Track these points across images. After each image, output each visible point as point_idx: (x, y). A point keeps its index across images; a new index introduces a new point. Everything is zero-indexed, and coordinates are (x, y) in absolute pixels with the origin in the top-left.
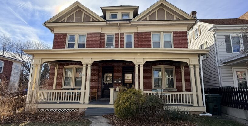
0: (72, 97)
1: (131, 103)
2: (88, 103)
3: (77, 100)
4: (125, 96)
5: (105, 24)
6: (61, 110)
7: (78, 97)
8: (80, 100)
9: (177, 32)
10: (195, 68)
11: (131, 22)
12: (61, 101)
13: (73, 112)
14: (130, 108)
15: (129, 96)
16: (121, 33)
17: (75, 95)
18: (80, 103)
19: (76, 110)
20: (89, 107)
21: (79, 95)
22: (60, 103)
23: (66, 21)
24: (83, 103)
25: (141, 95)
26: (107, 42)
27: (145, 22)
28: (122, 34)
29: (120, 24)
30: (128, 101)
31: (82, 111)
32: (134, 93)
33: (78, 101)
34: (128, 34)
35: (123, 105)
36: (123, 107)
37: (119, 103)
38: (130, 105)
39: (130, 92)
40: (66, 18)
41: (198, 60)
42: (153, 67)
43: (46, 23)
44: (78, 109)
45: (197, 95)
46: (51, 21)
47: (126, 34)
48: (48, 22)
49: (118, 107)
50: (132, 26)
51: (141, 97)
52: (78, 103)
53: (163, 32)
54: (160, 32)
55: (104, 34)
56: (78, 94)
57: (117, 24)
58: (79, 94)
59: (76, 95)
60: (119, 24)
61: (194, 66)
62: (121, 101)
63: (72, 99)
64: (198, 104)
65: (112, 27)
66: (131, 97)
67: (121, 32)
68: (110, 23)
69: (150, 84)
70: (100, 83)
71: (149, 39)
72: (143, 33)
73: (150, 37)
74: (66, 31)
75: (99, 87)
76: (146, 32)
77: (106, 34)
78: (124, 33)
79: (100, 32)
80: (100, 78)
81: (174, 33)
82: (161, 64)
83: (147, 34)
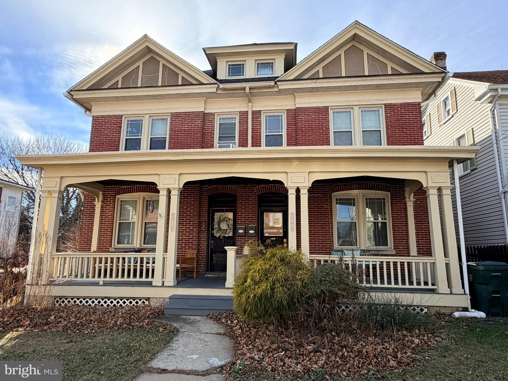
0: (135, 271)
1: (274, 285)
2: (172, 284)
3: (147, 276)
4: (260, 267)
5: (214, 90)
6: (109, 302)
7: (148, 270)
8: (153, 276)
9: (395, 105)
10: (440, 196)
11: (278, 83)
12: (108, 279)
13: (136, 307)
14: (272, 296)
15: (271, 266)
16: (253, 112)
17: (142, 266)
18: (153, 284)
19: (143, 302)
20: (174, 295)
21: (150, 265)
22: (106, 284)
23: (120, 86)
24: (161, 285)
25: (301, 264)
26: (219, 134)
27: (314, 81)
28: (257, 114)
29: (250, 89)
30: (267, 279)
31: (158, 304)
32: (282, 260)
33: (150, 279)
34: (271, 114)
35: (254, 289)
36: (255, 296)
37: (246, 284)
38: (272, 289)
39: (274, 256)
40: (119, 78)
41: (448, 175)
42: (334, 194)
43: (71, 91)
44: (148, 299)
45: (447, 265)
46: (83, 86)
47: (267, 114)
48: (76, 89)
49: (241, 293)
50: (281, 92)
51: (300, 269)
52: (150, 284)
53: (360, 106)
54: (352, 107)
55: (213, 114)
56: (148, 263)
57: (244, 89)
58: (151, 262)
59: (144, 264)
60: (247, 90)
61: (440, 189)
62: (249, 280)
63: (135, 276)
64: (450, 286)
65: (231, 97)
66: (275, 268)
67: (254, 109)
68: (227, 86)
69: (327, 237)
70: (203, 237)
71: (325, 125)
72: (309, 111)
73: (327, 119)
74: (121, 111)
75: (202, 245)
76: (315, 108)
77: (217, 115)
78: (261, 111)
79: (202, 110)
80: (203, 224)
81: (387, 107)
82: (355, 186)
83: (319, 112)
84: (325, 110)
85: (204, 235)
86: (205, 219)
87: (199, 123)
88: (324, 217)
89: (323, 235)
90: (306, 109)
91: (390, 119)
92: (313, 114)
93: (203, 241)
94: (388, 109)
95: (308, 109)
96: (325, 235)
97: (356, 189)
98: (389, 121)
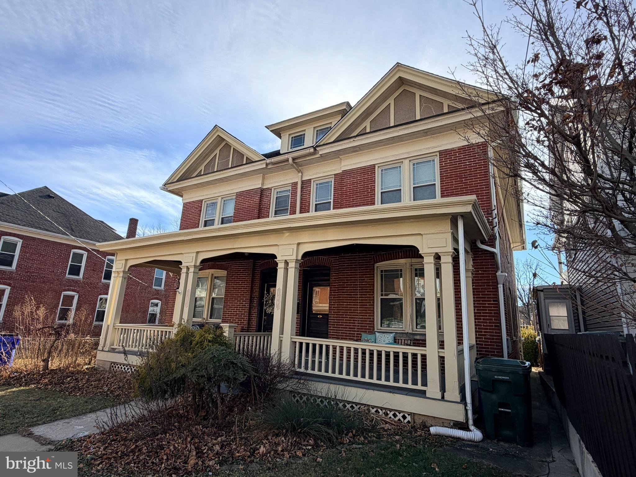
5: (264, 166)
9: (452, 150)
11: (317, 149)
16: (303, 182)
23: (202, 173)
26: (276, 208)
28: (306, 184)
29: (294, 159)
34: (321, 181)
40: (202, 168)
42: (377, 265)
43: (166, 184)
46: (174, 179)
47: (318, 182)
48: (169, 182)
50: (324, 157)
53: (411, 159)
54: (400, 161)
55: (270, 189)
57: (287, 160)
60: (291, 161)
65: (283, 170)
67: (304, 179)
68: (272, 160)
69: (366, 316)
70: (254, 312)
71: (370, 186)
72: (355, 172)
73: (372, 179)
74: (202, 196)
75: (253, 321)
76: (361, 168)
77: (274, 189)
78: (310, 179)
79: (260, 186)
80: (255, 300)
81: (442, 155)
82: (400, 254)
83: (365, 172)
84: (371, 169)
85: (255, 312)
86: (256, 294)
87: (257, 198)
88: (365, 292)
89: (363, 313)
90: (351, 171)
91: (445, 169)
92: (358, 176)
93: (254, 317)
94: (443, 157)
95: (353, 171)
96: (365, 313)
97: (402, 258)
98: (444, 171)
